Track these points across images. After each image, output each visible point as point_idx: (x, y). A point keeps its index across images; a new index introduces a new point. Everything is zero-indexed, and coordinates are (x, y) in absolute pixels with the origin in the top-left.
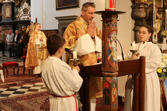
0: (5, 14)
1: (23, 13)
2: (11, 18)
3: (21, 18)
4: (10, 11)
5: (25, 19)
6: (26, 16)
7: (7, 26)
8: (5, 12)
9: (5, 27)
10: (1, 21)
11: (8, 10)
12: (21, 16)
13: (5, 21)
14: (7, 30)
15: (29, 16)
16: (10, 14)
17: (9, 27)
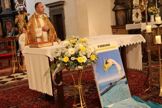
0: (5, 5)
1: (18, 3)
2: (11, 10)
3: (17, 8)
4: (9, 2)
5: (21, 9)
6: (21, 6)
7: (8, 18)
8: (4, 3)
9: (6, 19)
10: (1, 14)
11: (7, 2)
12: (16, 7)
13: (5, 13)
14: (8, 22)
15: (24, 6)
16: (9, 6)
17: (10, 18)
